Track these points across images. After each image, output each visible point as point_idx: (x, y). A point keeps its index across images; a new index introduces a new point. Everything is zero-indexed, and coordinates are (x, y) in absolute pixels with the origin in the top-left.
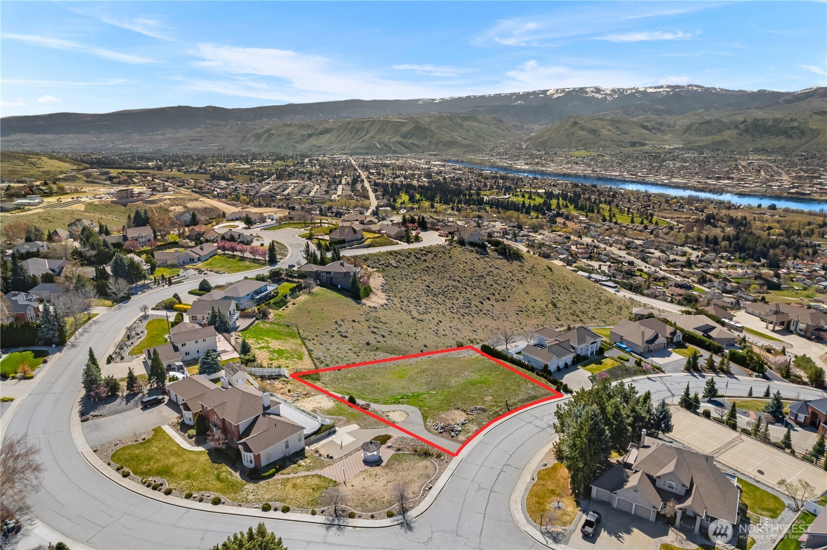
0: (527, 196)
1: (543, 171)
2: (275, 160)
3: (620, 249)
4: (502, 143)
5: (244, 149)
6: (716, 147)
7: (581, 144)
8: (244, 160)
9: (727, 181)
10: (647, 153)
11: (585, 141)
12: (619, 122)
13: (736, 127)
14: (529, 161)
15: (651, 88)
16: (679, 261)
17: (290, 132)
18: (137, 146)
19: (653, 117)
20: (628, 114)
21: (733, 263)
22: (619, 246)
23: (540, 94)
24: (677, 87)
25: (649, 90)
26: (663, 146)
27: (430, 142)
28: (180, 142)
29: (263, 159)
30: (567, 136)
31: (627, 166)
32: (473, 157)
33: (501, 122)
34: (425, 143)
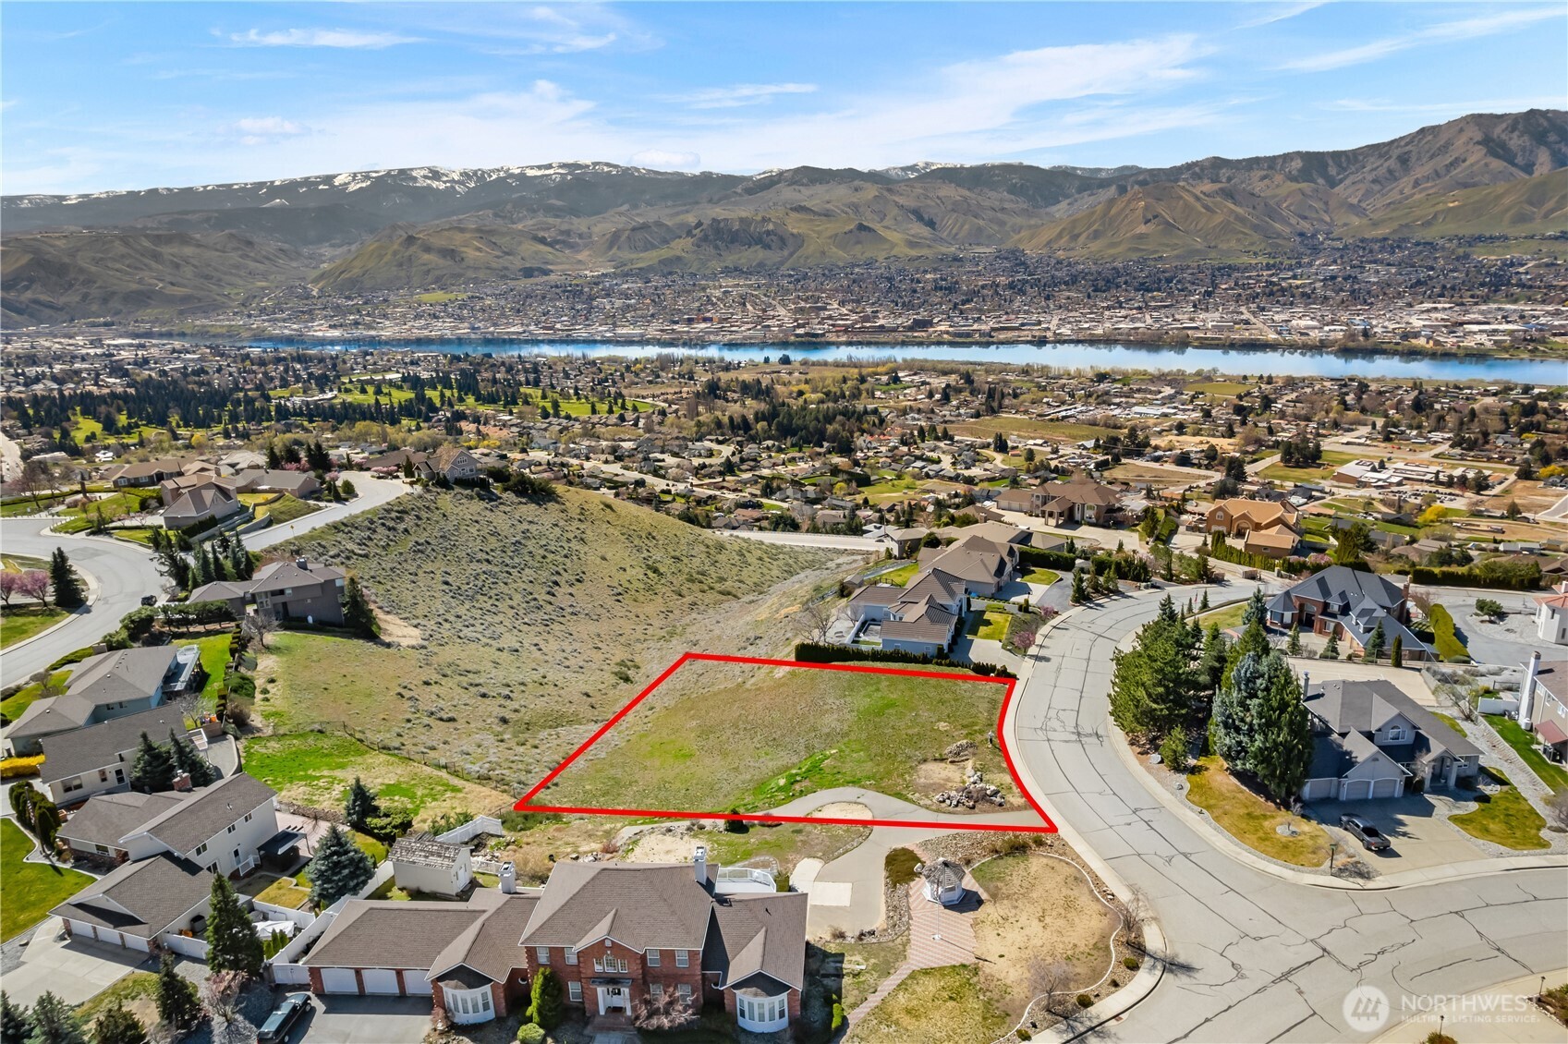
0: (370, 389)
1: (373, 337)
3: (606, 462)
4: (263, 289)
6: (668, 267)
7: (430, 278)
9: (703, 325)
10: (557, 287)
11: (438, 273)
12: (492, 232)
13: (689, 233)
14: (335, 320)
15: (532, 168)
16: (711, 466)
19: (551, 220)
20: (504, 218)
21: (789, 456)
22: (603, 457)
23: (320, 183)
24: (576, 166)
25: (530, 173)
26: (582, 273)
27: (85, 297)
30: (401, 265)
31: (531, 314)
32: (206, 322)
33: (250, 243)
34: (72, 298)
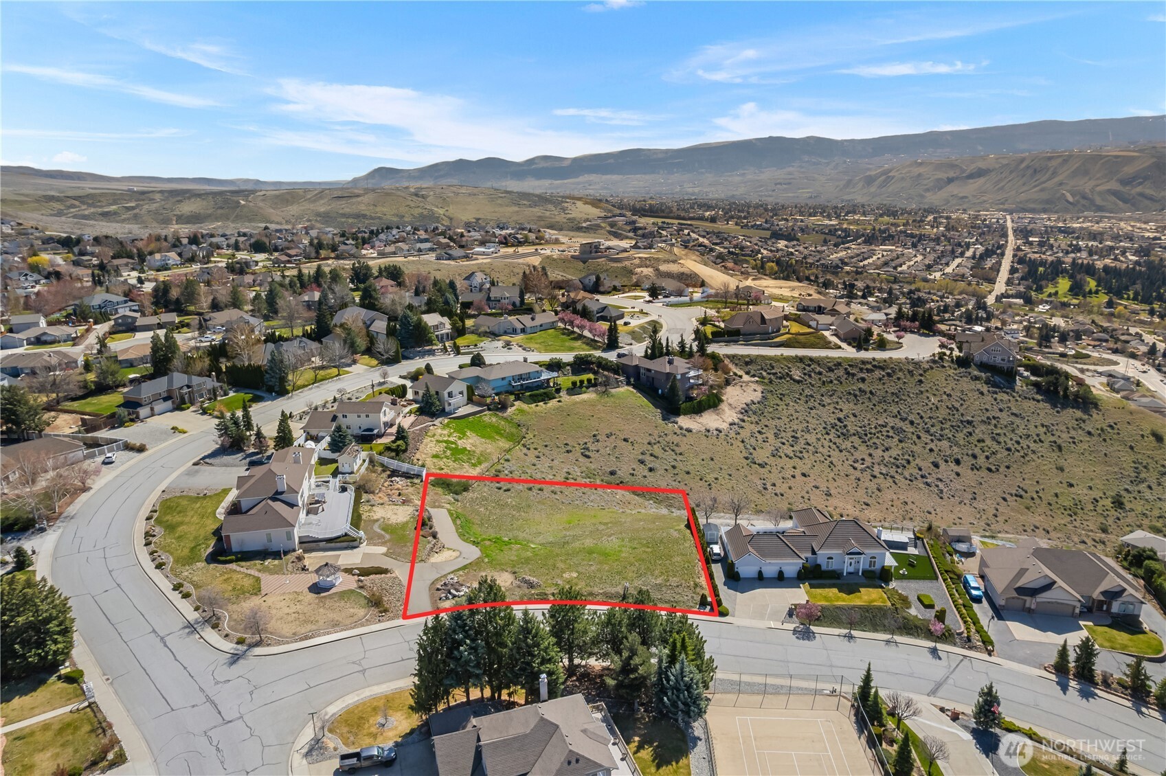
2: (881, 216)
5: (846, 197)
8: (836, 213)
17: (920, 175)
18: (708, 190)
28: (761, 186)
29: (864, 214)
